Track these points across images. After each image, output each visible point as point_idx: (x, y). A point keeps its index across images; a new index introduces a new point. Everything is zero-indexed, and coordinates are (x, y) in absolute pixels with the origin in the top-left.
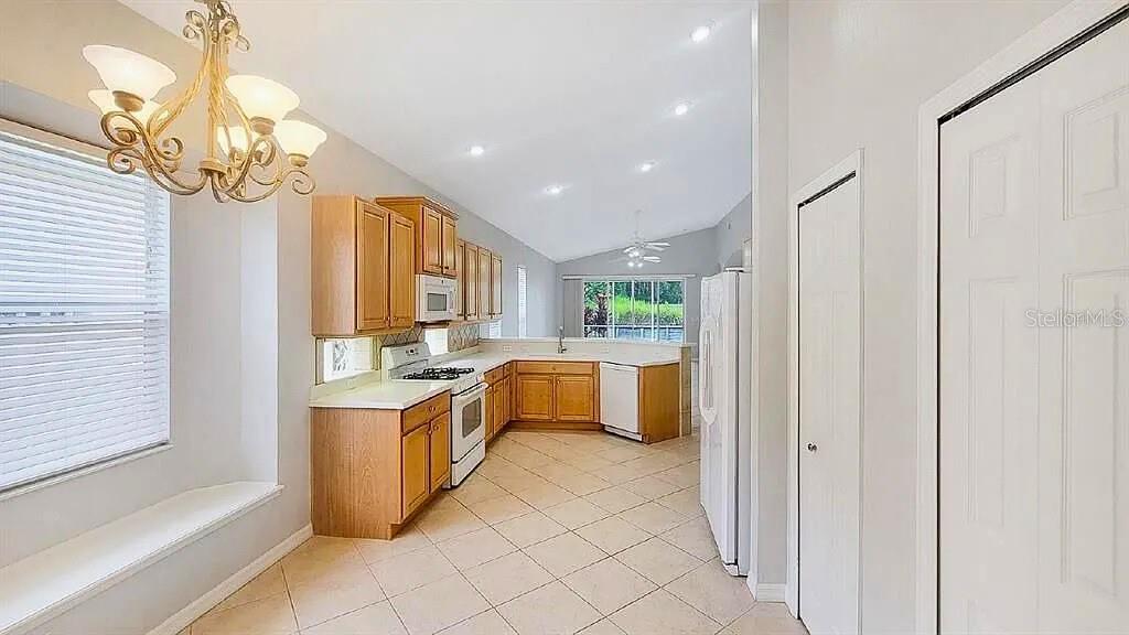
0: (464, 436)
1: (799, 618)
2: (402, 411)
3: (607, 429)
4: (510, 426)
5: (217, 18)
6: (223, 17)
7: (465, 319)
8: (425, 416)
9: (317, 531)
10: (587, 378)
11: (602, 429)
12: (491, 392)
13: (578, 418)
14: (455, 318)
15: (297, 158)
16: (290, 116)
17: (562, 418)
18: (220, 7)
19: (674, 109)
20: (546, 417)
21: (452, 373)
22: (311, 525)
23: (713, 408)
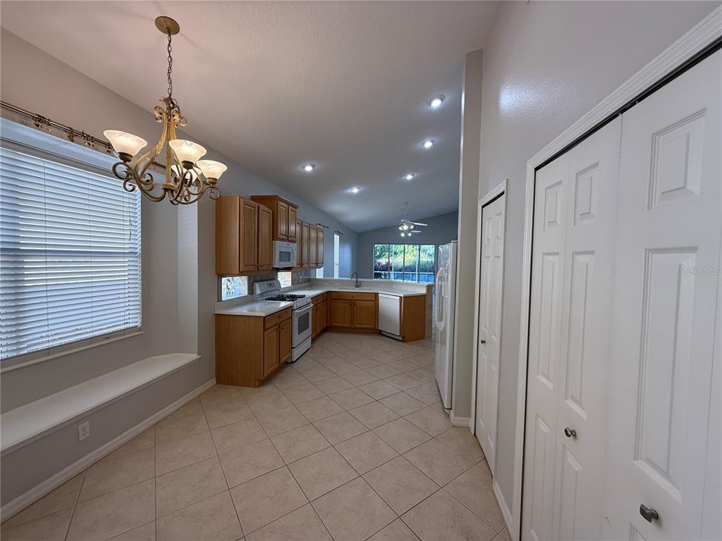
0: (299, 333)
1: (475, 435)
2: (264, 318)
3: (382, 333)
4: (326, 330)
5: (170, 109)
6: (173, 108)
7: (301, 267)
8: (276, 321)
9: (219, 382)
10: (372, 302)
11: (380, 333)
12: (315, 309)
13: (366, 326)
14: (295, 266)
15: (211, 180)
16: (202, 158)
17: (357, 326)
18: (172, 103)
19: (424, 144)
20: (347, 325)
21: (293, 298)
22: (215, 379)
23: (443, 321)
